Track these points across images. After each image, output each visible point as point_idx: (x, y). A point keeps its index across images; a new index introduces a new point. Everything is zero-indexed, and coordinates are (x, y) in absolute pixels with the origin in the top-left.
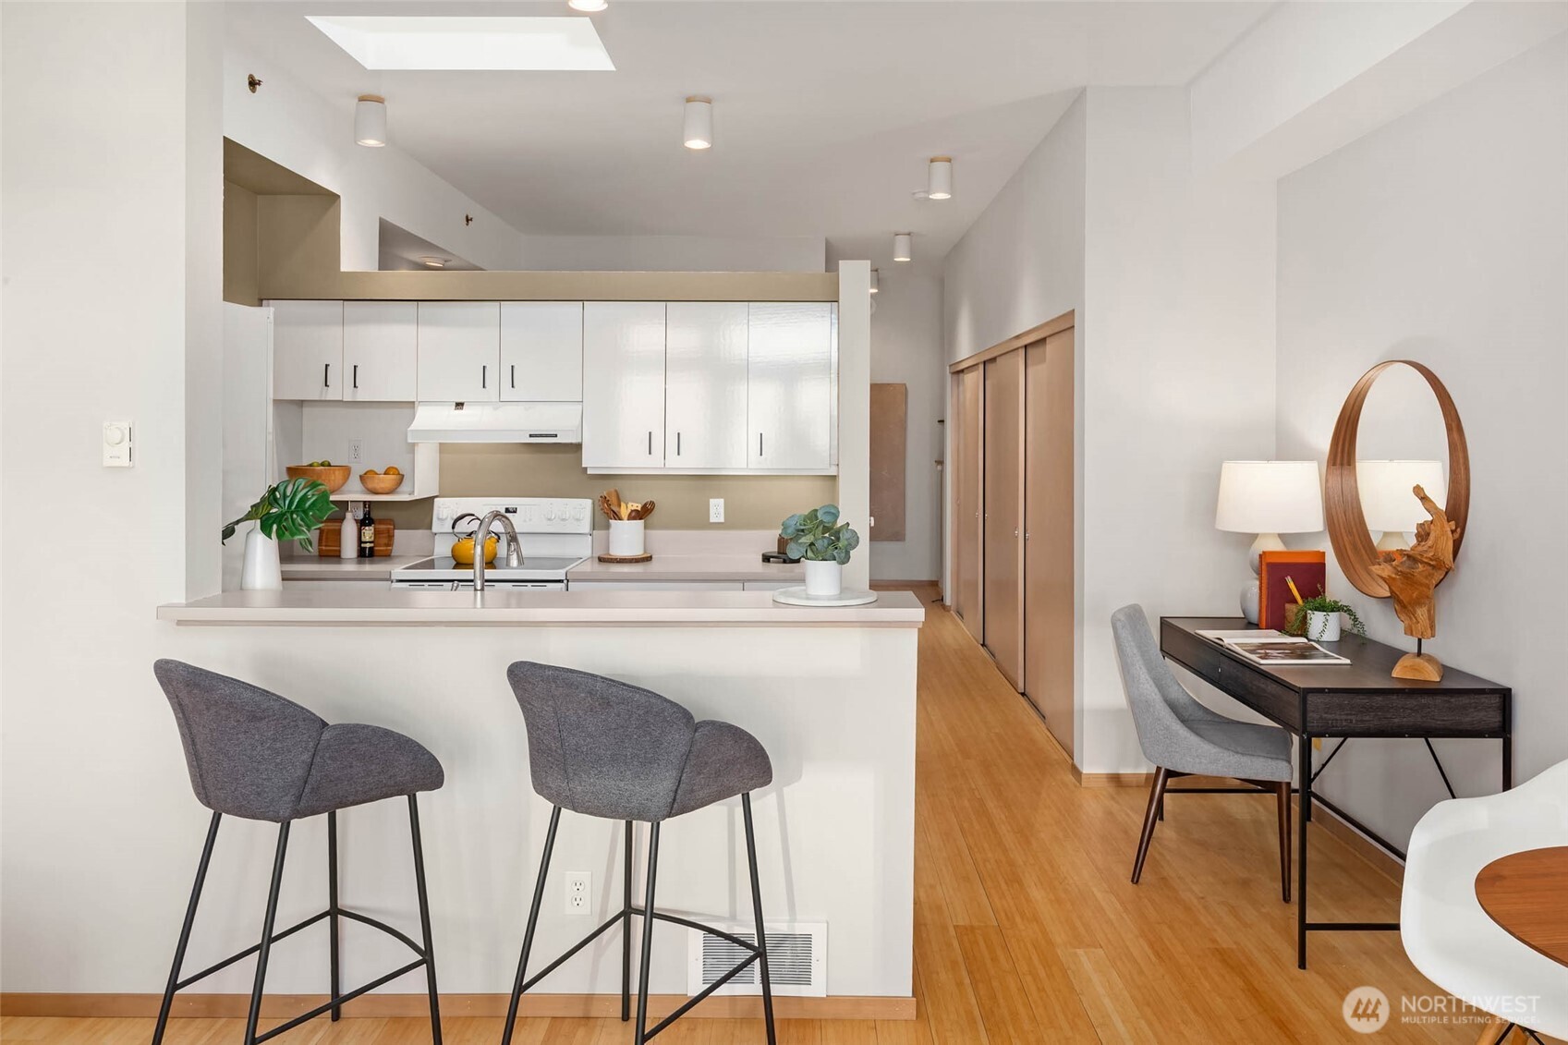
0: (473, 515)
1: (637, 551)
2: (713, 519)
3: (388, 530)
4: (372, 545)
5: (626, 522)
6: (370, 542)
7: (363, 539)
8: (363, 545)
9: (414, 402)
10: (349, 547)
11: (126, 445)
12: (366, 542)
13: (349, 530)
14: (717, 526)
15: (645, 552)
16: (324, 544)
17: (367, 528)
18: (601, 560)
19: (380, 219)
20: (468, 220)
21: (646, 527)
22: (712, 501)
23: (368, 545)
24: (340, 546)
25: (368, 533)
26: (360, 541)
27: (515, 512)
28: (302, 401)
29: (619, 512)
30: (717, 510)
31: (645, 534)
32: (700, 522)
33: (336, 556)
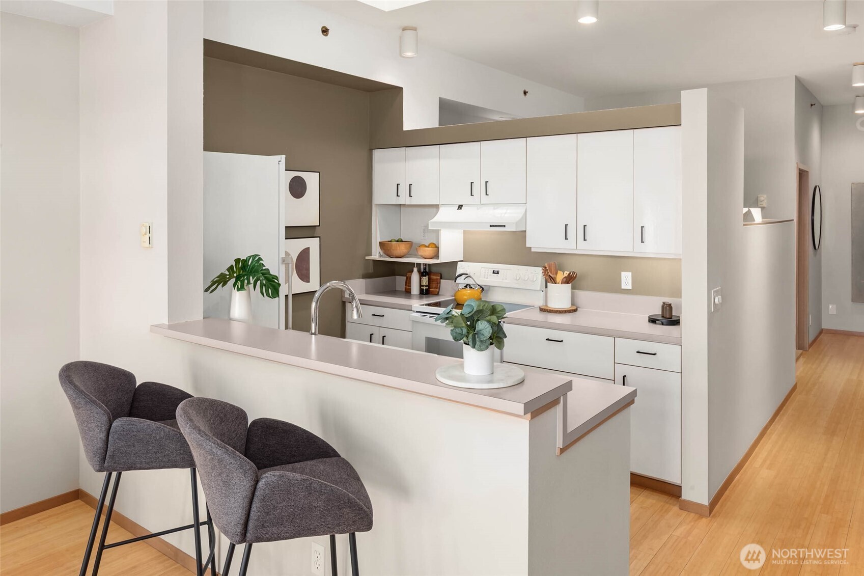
0: (467, 274)
1: (567, 305)
2: (623, 287)
3: (437, 279)
4: (427, 288)
5: (560, 285)
6: (426, 286)
7: (422, 284)
8: (422, 287)
9: (438, 205)
10: (415, 289)
11: (148, 235)
12: (423, 286)
13: (415, 277)
14: (626, 291)
15: (573, 304)
16: (407, 285)
17: (424, 278)
18: (542, 310)
19: (440, 98)
20: (525, 93)
21: (573, 288)
22: (623, 274)
23: (424, 288)
24: (410, 286)
25: (425, 280)
26: (421, 286)
27: (498, 273)
28: (401, 204)
29: (555, 278)
30: (626, 279)
31: (572, 292)
32: (615, 287)
33: (407, 293)
